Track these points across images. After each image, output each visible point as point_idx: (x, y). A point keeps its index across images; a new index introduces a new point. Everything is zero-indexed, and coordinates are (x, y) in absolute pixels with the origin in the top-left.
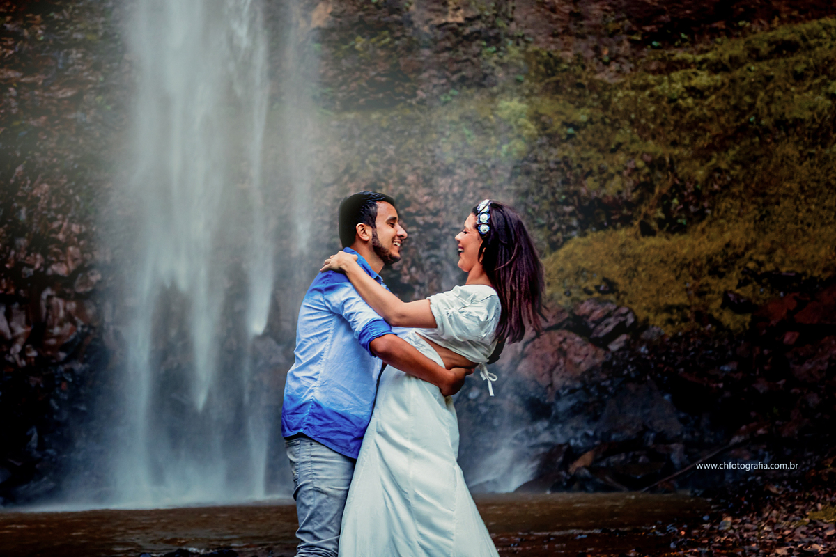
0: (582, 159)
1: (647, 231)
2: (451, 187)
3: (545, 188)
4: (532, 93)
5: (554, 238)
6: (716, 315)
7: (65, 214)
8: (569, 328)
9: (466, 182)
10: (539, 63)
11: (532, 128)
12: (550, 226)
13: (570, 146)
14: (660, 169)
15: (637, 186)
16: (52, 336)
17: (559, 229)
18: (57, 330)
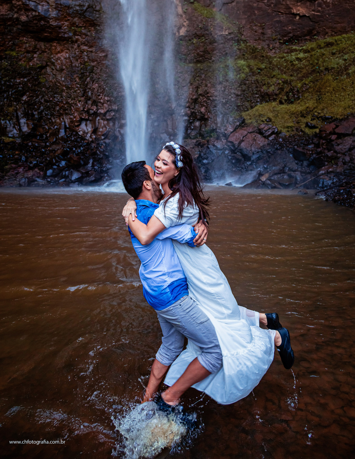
0: (262, 80)
1: (281, 103)
2: (221, 88)
3: (250, 89)
4: (248, 59)
5: (252, 105)
6: (303, 129)
7: (103, 94)
8: (256, 132)
9: (226, 86)
10: (250, 49)
11: (247, 70)
12: (251, 101)
13: (259, 76)
14: (286, 84)
15: (279, 89)
16: (100, 132)
17: (254, 102)
18: (101, 130)
